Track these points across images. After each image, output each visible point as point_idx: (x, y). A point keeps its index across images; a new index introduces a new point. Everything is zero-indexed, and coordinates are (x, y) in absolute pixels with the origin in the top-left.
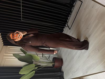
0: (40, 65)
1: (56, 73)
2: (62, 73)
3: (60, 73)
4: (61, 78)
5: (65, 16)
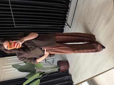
0: (44, 72)
1: (63, 78)
2: (69, 76)
4: (70, 82)
5: (63, 14)
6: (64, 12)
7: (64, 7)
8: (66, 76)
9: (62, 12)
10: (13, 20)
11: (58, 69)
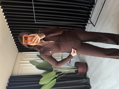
0: (61, 71)
1: (80, 80)
2: (87, 80)
3: (85, 79)
4: (87, 86)
5: (86, 10)
6: (89, 8)
7: (89, 2)
8: (84, 80)
9: (87, 8)
10: (33, 15)
11: (75, 71)
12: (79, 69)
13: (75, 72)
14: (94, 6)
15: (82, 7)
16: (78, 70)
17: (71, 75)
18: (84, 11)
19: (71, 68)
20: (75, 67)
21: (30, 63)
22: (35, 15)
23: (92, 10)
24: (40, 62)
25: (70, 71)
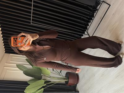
3: (74, 92)
5: (85, 22)
6: (88, 20)
7: (88, 13)
9: (86, 19)
10: (31, 16)
11: (65, 81)
12: (70, 80)
13: (65, 83)
14: (93, 18)
15: (82, 17)
16: (68, 81)
17: (61, 86)
18: (83, 22)
19: (61, 78)
20: (66, 77)
21: (16, 67)
22: (32, 16)
23: (90, 22)
24: (29, 68)
25: (60, 81)
